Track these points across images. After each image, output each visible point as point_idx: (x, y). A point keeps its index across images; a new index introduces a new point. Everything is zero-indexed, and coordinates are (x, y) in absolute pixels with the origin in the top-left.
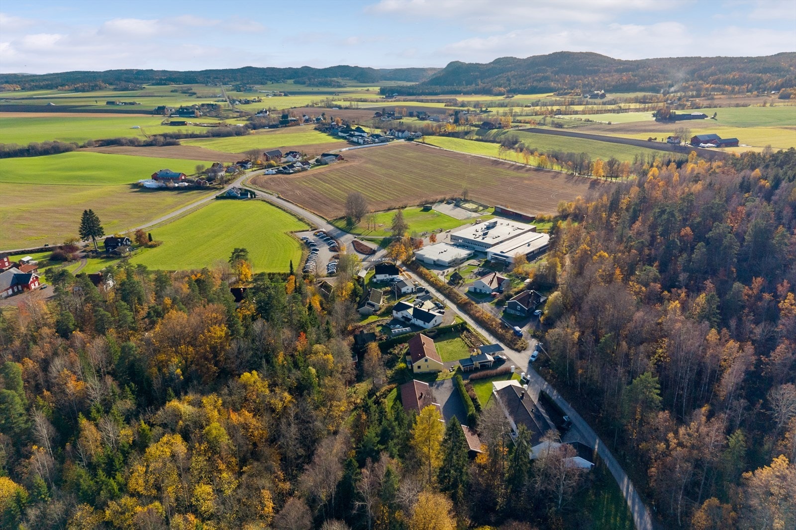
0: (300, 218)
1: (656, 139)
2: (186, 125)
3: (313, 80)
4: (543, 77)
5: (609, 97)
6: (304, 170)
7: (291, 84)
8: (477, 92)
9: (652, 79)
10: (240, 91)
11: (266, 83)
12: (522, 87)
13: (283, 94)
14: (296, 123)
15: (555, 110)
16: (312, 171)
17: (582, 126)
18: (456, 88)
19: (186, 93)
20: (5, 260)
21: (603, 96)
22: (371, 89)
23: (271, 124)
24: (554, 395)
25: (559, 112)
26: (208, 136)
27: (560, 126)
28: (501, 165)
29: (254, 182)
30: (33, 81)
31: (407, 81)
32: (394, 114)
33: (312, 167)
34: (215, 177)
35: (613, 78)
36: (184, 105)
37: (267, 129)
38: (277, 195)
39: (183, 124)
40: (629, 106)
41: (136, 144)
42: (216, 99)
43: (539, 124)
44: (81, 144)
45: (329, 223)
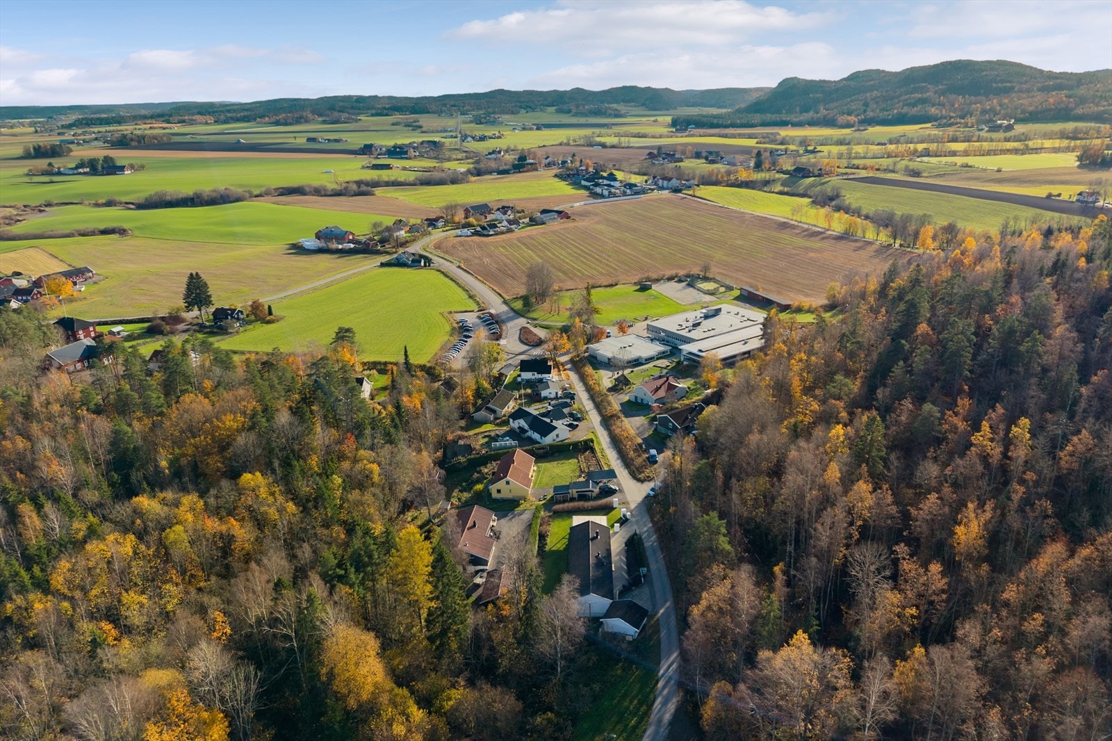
0: (472, 294)
1: (1059, 195)
2: (391, 168)
3: (581, 108)
4: (920, 99)
5: (1020, 129)
6: (510, 231)
7: (552, 113)
8: (812, 123)
9: (1099, 102)
10: (481, 123)
11: (518, 113)
12: (883, 115)
13: (535, 127)
14: (534, 167)
15: (919, 150)
16: (519, 233)
17: (952, 174)
18: (785, 117)
19: (409, 126)
20: (91, 329)
21: (1009, 128)
22: (660, 119)
23: (501, 168)
24: (650, 541)
25: (927, 153)
26: (414, 185)
27: (916, 174)
28: (789, 229)
29: (438, 246)
30: (229, 111)
31: (719, 107)
32: (674, 155)
33: (522, 228)
34: (390, 237)
35: (1036, 101)
36: (400, 142)
37: (495, 176)
38: (458, 264)
39: (388, 167)
40: (1043, 144)
41: (323, 193)
42: (444, 135)
43: (887, 170)
44: (256, 192)
45: (505, 302)
